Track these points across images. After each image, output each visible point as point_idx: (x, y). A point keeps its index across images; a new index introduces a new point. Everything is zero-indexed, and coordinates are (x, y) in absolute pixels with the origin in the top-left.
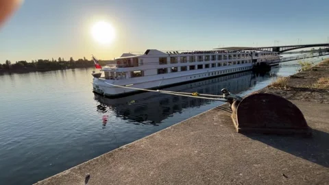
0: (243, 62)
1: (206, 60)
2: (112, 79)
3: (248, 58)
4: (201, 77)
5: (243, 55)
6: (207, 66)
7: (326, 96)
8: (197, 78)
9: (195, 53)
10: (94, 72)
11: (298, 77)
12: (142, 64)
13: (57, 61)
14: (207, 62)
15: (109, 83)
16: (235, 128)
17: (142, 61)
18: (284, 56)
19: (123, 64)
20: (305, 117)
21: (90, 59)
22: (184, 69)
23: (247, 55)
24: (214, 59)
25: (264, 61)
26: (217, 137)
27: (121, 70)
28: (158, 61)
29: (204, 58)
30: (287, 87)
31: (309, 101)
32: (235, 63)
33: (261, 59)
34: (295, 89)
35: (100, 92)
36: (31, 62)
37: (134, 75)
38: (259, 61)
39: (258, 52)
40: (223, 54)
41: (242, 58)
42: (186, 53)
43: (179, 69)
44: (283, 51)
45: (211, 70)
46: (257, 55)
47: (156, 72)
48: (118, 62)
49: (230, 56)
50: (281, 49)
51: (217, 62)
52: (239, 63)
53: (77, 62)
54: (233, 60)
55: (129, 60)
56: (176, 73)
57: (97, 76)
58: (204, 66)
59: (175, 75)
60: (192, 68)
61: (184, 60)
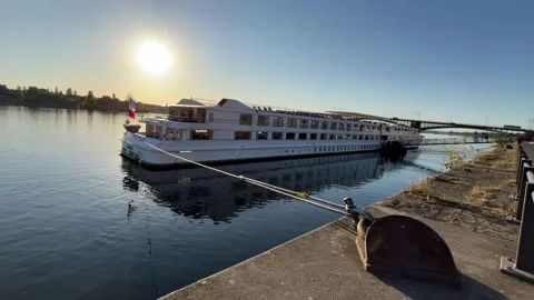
0: (367, 138)
1: (312, 127)
2: (157, 137)
3: (376, 132)
4: (303, 153)
5: (368, 127)
6: (313, 137)
7: (480, 220)
8: (296, 153)
9: (297, 113)
10: (128, 122)
11: (445, 181)
12: (211, 120)
13: (64, 93)
14: (314, 131)
15: (152, 144)
16: (361, 263)
17: (212, 115)
18: (427, 136)
19: (179, 116)
20: (453, 253)
21: (122, 98)
22: (277, 136)
23: (374, 127)
24: (324, 127)
25: (397, 139)
26: (338, 276)
27: (176, 125)
28: (237, 117)
29: (310, 123)
30: (431, 198)
31: (459, 225)
32: (355, 137)
33: (393, 135)
34: (441, 202)
35: (133, 157)
36: (15, 88)
37: (195, 136)
38: (390, 139)
39: (391, 125)
40: (339, 121)
41: (366, 132)
42: (284, 112)
43: (270, 136)
44: (425, 129)
45: (318, 143)
46: (388, 129)
47: (233, 137)
48: (172, 111)
49: (349, 126)
50: (422, 126)
51: (328, 132)
52: (361, 138)
53: (99, 100)
54: (352, 133)
55: (191, 111)
56: (263, 141)
57: (132, 129)
58: (309, 136)
59: (262, 144)
60: (290, 136)
61: (278, 123)
